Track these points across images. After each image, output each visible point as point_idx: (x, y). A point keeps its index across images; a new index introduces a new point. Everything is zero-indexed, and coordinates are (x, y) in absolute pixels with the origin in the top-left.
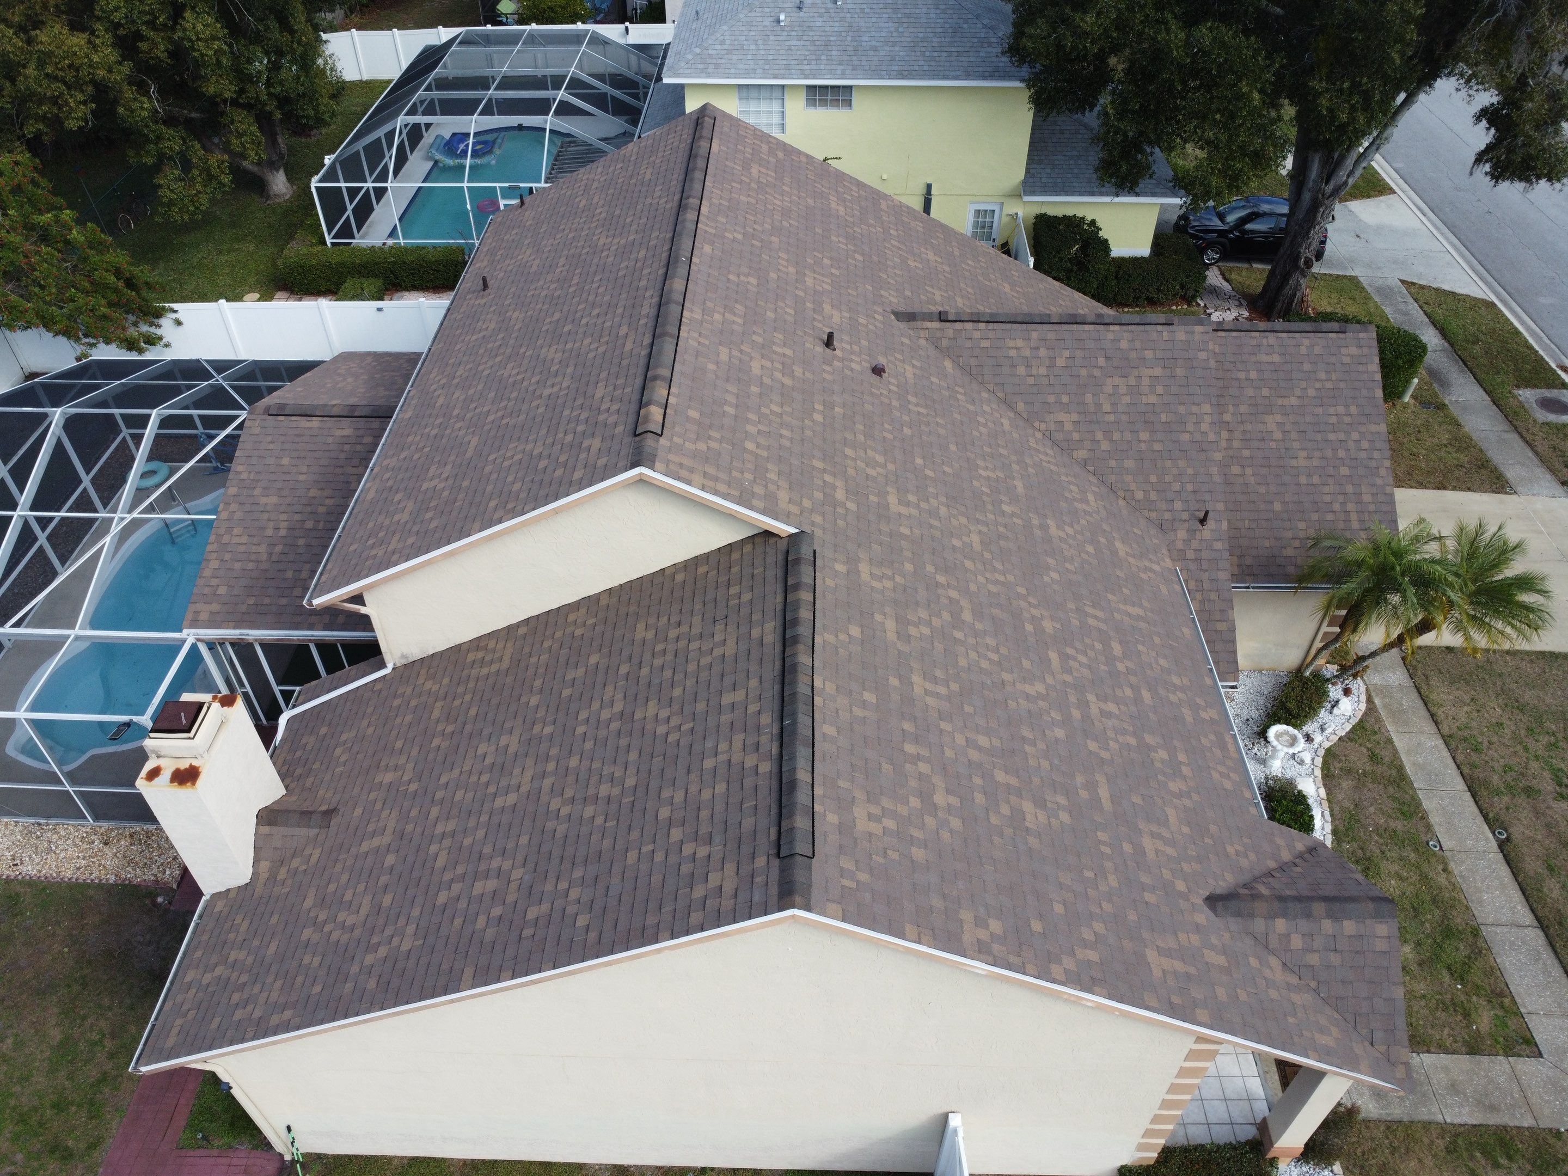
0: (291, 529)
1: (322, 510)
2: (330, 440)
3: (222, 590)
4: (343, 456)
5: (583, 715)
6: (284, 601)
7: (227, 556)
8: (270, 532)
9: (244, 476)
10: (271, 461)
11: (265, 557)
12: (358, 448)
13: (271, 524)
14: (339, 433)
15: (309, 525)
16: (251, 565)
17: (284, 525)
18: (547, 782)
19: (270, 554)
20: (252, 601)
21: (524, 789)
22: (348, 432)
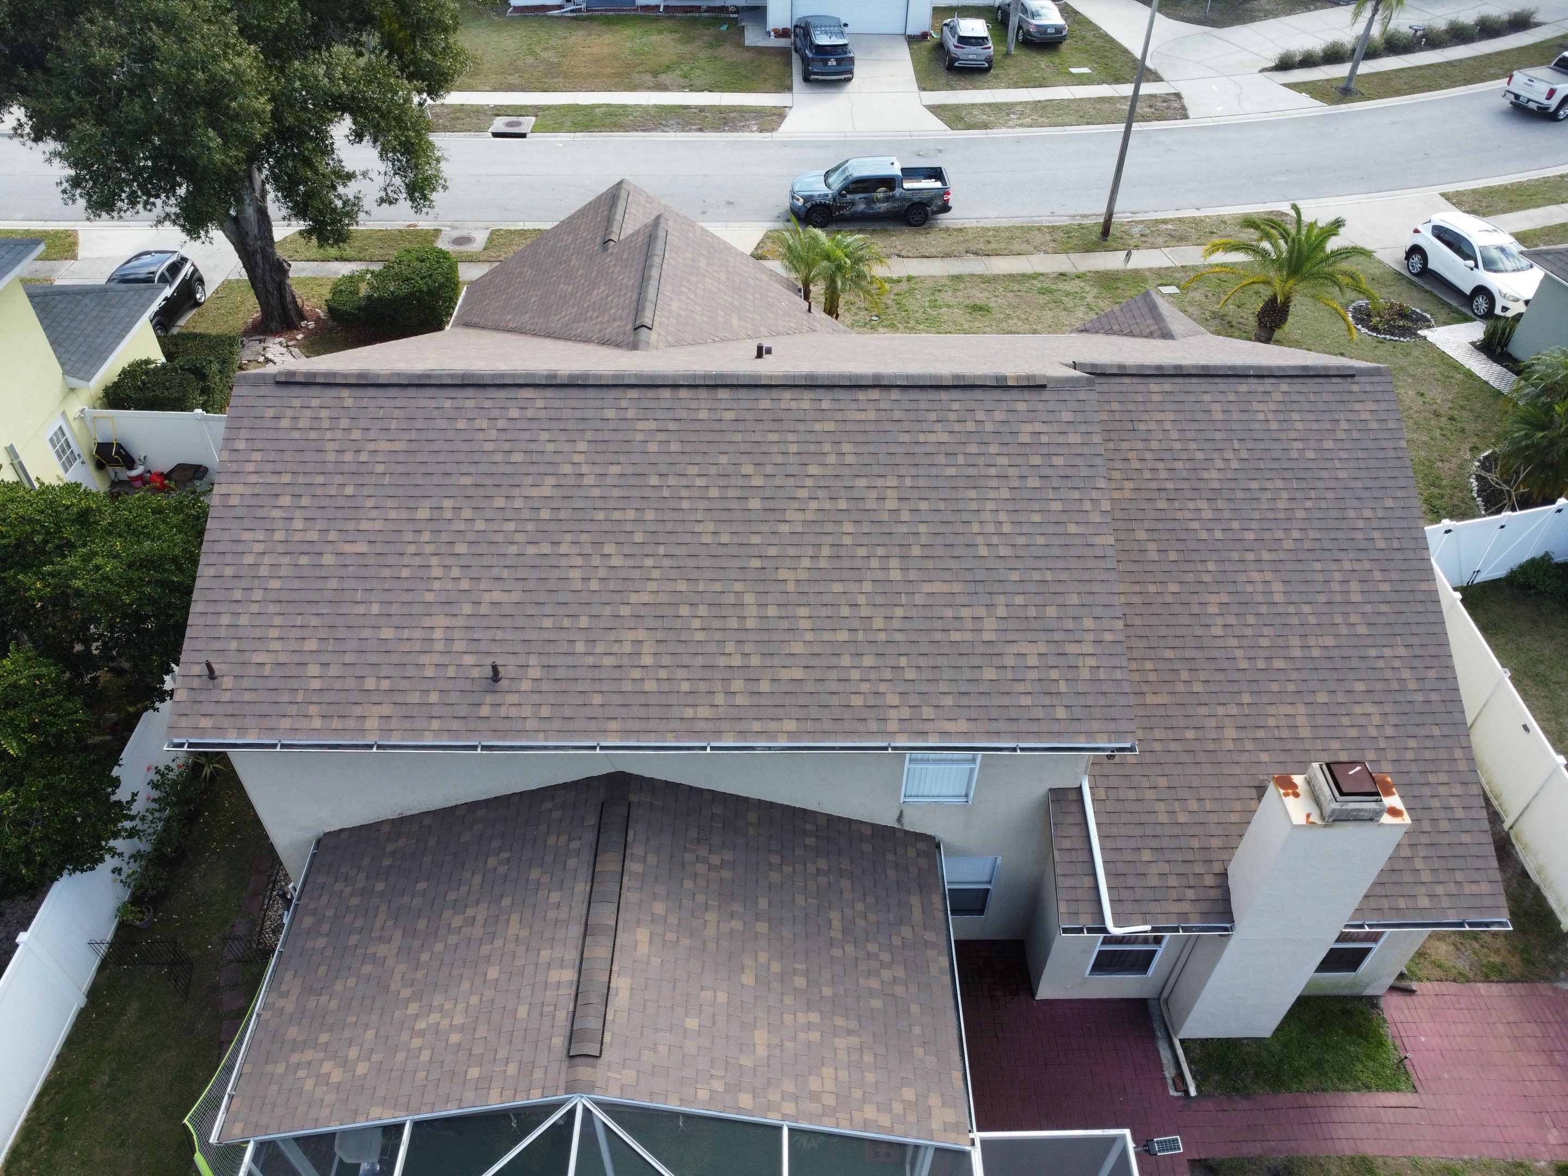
0: (809, 1007)
1: (776, 967)
2: (655, 961)
3: (909, 1094)
4: (686, 942)
5: (1204, 535)
6: (915, 1009)
7: (857, 1094)
8: (815, 1036)
9: (718, 1086)
10: (690, 1046)
11: (854, 1040)
12: (673, 920)
13: (802, 1036)
14: (643, 949)
15: (800, 982)
16: (868, 1058)
17: (802, 1018)
18: (1266, 556)
19: (849, 1032)
20: (919, 1052)
21: (1269, 576)
22: (642, 935)
